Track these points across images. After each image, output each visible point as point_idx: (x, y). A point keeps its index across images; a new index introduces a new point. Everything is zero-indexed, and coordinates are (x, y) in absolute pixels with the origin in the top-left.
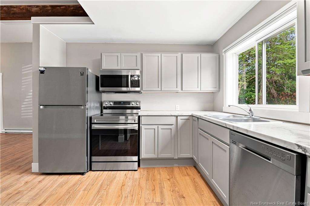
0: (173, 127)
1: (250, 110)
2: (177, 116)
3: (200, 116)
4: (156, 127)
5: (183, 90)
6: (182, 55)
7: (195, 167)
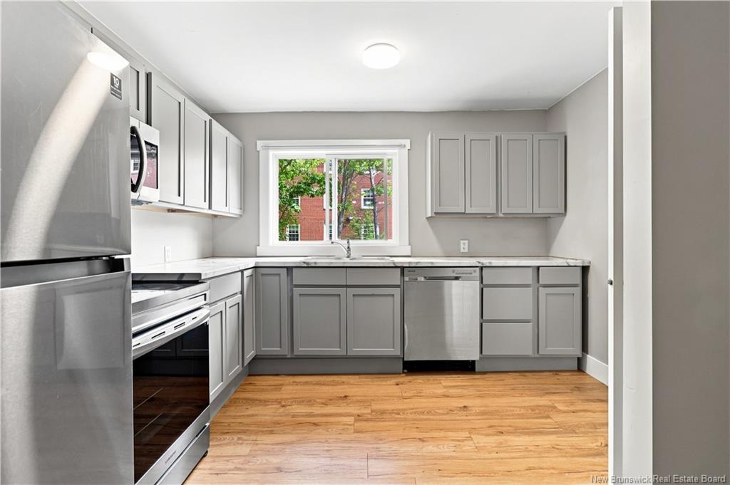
0: (240, 298)
2: (242, 271)
3: (305, 263)
4: (222, 306)
5: (212, 208)
6: (210, 121)
7: (249, 375)
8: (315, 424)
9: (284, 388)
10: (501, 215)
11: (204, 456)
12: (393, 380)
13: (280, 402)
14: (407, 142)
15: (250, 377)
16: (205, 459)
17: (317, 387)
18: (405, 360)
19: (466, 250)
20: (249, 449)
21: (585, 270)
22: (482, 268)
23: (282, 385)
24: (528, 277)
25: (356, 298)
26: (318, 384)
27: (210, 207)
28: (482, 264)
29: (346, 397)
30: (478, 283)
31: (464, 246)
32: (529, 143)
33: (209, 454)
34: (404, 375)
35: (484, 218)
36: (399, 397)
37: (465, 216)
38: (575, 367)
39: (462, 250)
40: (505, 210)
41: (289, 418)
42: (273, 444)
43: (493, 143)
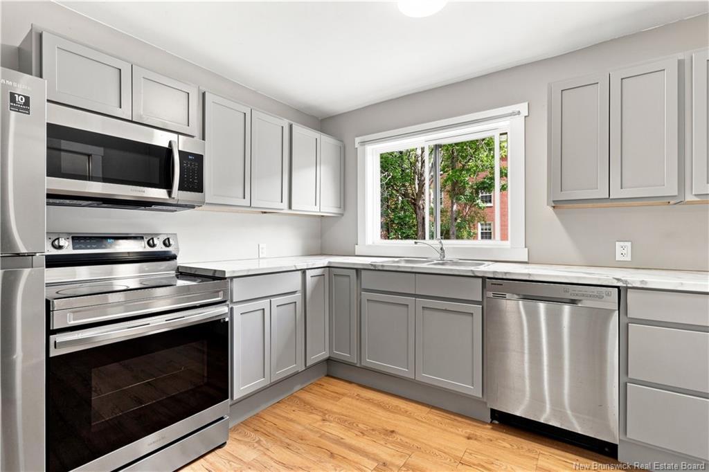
0: (298, 297)
1: (441, 249)
2: (304, 271)
3: (372, 265)
4: (264, 304)
5: (293, 208)
6: (291, 126)
7: (328, 376)
8: (332, 455)
9: (345, 399)
11: (220, 447)
12: (470, 429)
13: (325, 414)
14: (523, 108)
15: (327, 378)
16: (218, 452)
17: (374, 409)
19: (628, 258)
20: (254, 456)
23: (344, 395)
25: (426, 312)
26: (379, 405)
27: (290, 207)
28: (626, 282)
29: (393, 432)
31: (623, 251)
33: (226, 447)
34: (490, 427)
35: (663, 204)
36: (456, 458)
37: (609, 204)
39: (619, 257)
41: (316, 437)
42: (276, 462)
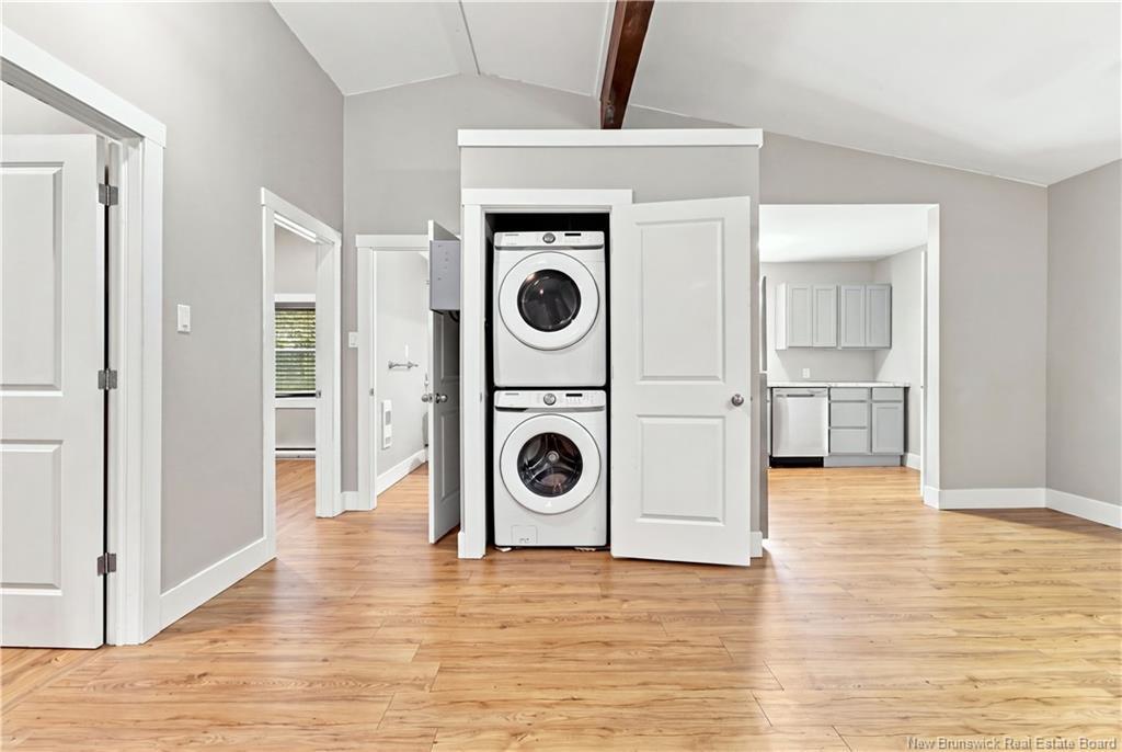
10: (840, 348)
18: (774, 455)
19: (809, 376)
21: (906, 390)
22: (829, 389)
24: (864, 395)
30: (827, 399)
32: (862, 293)
35: (826, 350)
38: (899, 463)
40: (844, 344)
43: (834, 292)
